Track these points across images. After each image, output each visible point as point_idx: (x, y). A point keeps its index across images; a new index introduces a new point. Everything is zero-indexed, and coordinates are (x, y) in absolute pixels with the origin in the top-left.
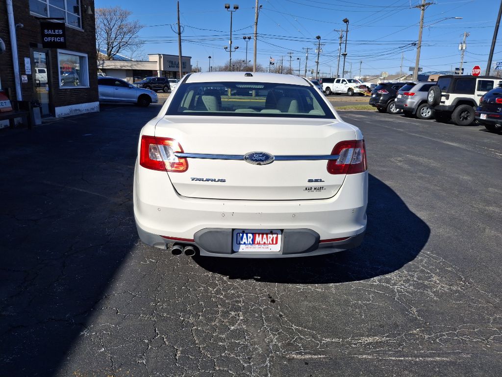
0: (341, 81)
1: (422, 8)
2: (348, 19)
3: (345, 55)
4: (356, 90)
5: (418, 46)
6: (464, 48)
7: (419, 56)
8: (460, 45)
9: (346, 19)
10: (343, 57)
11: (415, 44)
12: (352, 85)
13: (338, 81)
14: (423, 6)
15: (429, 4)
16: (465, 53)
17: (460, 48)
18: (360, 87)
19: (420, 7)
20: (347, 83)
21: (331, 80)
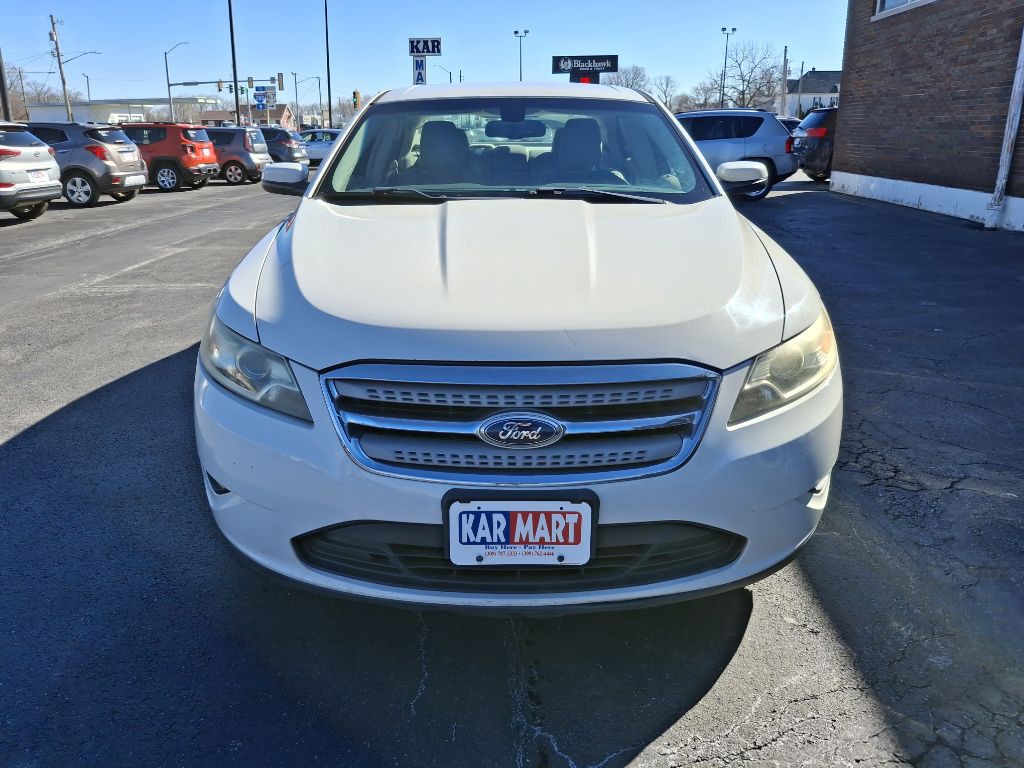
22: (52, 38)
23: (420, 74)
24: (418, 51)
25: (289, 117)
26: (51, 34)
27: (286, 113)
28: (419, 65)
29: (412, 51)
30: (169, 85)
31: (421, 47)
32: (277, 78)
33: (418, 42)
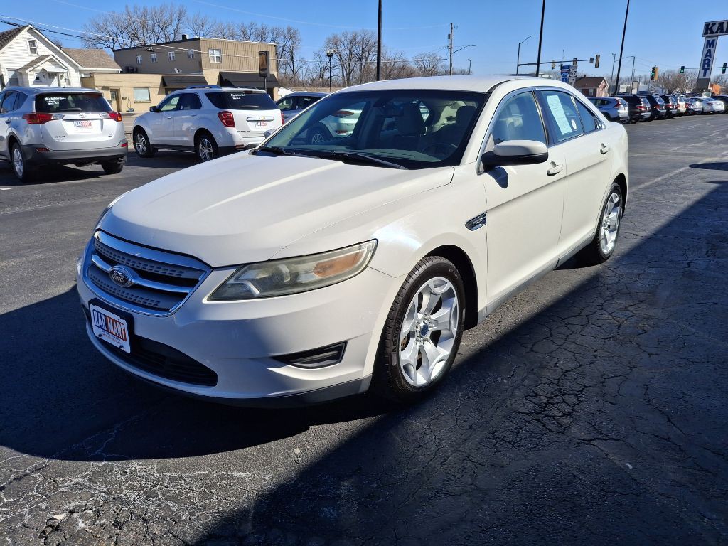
22: (449, 38)
23: (709, 51)
24: (712, 32)
25: (605, 87)
26: (449, 35)
27: (603, 84)
28: (710, 45)
29: (705, 33)
30: (518, 65)
31: (715, 28)
32: (595, 59)
33: (714, 24)
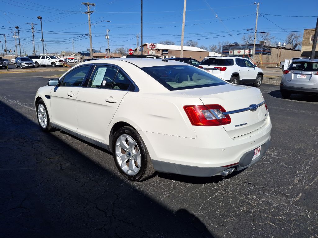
0: (45, 58)
1: (88, 14)
2: (41, 17)
3: (43, 41)
4: (57, 63)
5: (90, 36)
6: (108, 38)
7: (91, 42)
8: (106, 36)
9: (40, 16)
10: (42, 42)
11: (88, 35)
12: (54, 60)
13: (43, 58)
14: (89, 13)
15: (92, 12)
16: (109, 41)
17: (106, 38)
18: (60, 61)
19: (87, 13)
20: (50, 59)
21: (38, 57)
